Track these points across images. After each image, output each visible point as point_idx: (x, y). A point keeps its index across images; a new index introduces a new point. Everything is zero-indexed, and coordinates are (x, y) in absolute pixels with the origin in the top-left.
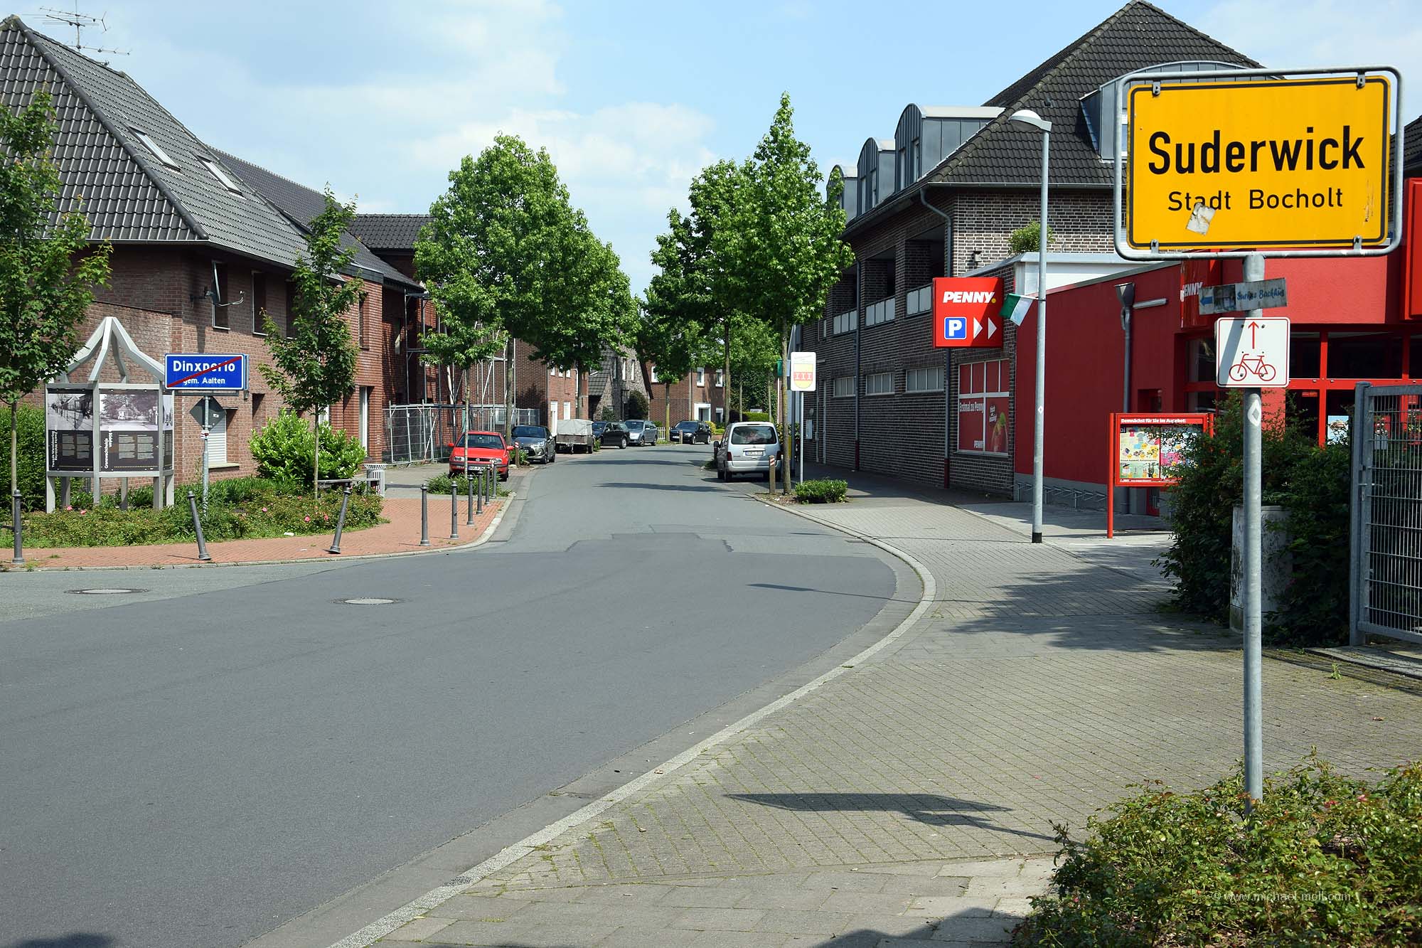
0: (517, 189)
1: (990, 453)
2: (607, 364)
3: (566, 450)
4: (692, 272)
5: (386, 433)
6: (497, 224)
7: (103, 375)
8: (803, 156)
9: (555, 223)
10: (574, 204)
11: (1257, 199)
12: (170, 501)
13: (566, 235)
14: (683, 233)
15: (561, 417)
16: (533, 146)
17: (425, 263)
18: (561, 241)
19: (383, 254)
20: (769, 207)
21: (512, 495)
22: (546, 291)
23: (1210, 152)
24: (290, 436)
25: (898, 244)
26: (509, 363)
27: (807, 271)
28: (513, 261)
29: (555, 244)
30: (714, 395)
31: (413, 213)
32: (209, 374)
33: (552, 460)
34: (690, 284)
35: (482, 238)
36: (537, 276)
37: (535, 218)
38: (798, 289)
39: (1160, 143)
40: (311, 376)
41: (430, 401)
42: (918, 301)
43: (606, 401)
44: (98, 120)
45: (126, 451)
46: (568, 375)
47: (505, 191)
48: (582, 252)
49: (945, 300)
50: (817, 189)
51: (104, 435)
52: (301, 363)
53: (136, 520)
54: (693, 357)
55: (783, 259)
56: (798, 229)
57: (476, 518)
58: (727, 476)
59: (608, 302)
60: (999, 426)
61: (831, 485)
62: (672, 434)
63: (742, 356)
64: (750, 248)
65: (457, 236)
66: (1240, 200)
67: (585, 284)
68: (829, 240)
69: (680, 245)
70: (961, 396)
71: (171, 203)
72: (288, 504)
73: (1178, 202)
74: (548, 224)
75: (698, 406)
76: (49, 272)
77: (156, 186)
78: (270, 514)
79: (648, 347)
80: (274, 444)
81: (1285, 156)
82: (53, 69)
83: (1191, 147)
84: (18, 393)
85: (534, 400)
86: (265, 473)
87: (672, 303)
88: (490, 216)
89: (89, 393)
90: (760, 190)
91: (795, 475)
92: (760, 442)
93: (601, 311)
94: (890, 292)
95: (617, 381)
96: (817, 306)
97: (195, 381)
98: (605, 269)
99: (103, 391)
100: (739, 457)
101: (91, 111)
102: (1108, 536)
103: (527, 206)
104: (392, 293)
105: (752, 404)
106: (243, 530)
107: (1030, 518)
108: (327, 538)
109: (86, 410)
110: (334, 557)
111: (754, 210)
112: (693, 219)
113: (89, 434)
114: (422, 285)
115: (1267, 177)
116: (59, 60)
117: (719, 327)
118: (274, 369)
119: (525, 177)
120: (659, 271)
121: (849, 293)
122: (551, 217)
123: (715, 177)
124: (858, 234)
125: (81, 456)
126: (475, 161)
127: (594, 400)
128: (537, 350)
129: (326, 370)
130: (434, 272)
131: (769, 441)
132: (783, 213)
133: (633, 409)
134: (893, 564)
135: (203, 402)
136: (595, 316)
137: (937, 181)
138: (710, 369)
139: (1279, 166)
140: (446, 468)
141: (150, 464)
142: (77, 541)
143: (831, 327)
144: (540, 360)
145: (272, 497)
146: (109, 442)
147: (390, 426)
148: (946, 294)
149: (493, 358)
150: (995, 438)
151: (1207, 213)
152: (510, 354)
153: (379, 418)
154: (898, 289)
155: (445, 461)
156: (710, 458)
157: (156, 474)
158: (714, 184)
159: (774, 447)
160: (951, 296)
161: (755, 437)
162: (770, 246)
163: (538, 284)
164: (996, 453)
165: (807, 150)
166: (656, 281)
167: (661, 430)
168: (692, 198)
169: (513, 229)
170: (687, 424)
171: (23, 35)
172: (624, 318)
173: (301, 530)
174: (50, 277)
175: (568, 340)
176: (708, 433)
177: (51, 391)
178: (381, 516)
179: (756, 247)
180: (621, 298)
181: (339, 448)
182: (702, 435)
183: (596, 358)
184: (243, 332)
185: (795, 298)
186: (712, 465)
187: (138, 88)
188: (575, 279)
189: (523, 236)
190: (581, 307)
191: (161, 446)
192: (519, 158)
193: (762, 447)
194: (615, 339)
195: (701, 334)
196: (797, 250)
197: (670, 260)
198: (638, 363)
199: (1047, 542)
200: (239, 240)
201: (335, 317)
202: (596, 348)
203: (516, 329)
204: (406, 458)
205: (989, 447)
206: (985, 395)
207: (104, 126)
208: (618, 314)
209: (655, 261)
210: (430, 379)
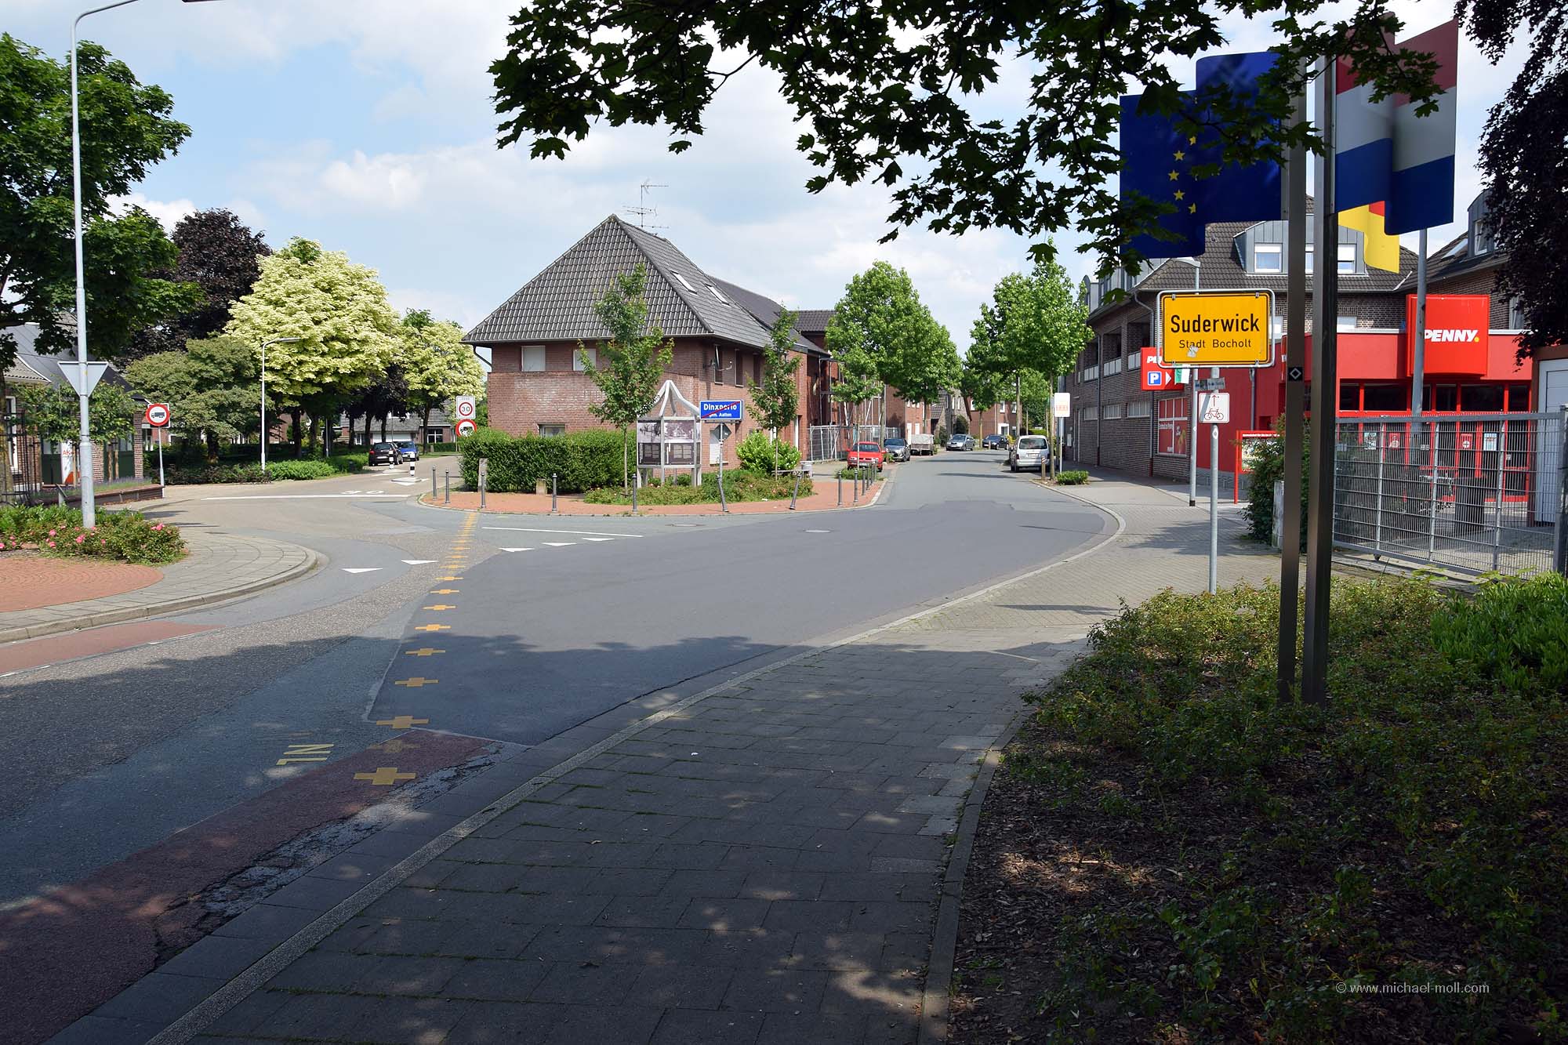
0: (887, 293)
1: (1176, 455)
2: (942, 400)
3: (917, 454)
4: (995, 342)
5: (808, 443)
6: (875, 315)
7: (665, 414)
8: (1062, 274)
9: (910, 314)
10: (922, 302)
11: (1216, 343)
12: (700, 483)
13: (917, 321)
14: (989, 318)
15: (913, 433)
16: (897, 267)
17: (832, 340)
18: (914, 324)
19: (807, 335)
20: (1042, 305)
21: (886, 480)
22: (905, 356)
23: (1196, 323)
24: (758, 446)
25: (1122, 325)
26: (882, 399)
27: (1065, 345)
28: (885, 338)
29: (911, 326)
30: (1011, 418)
31: (824, 309)
32: (723, 411)
33: (908, 460)
34: (994, 349)
35: (865, 323)
36: (900, 346)
37: (898, 311)
38: (1059, 355)
39: (1175, 319)
40: (774, 411)
41: (834, 423)
42: (1134, 360)
43: (942, 423)
44: (655, 268)
45: (677, 454)
46: (918, 406)
47: (880, 295)
48: (927, 331)
49: (1148, 362)
50: (1071, 294)
51: (667, 445)
52: (769, 403)
53: (685, 492)
54: (997, 394)
55: (1050, 337)
56: (1059, 318)
57: (866, 492)
58: (1017, 469)
59: (943, 360)
60: (1181, 438)
61: (1078, 474)
62: (984, 443)
63: (1028, 394)
64: (1029, 330)
65: (851, 323)
66: (1209, 344)
67: (930, 350)
68: (1078, 324)
69: (988, 325)
70: (1160, 420)
71: (693, 313)
72: (764, 482)
73: (1183, 345)
74: (906, 315)
75: (1000, 425)
76: (643, 359)
77: (685, 304)
78: (755, 489)
79: (968, 388)
80: (750, 450)
81: (1228, 326)
82: (632, 242)
83: (1189, 322)
84: (628, 423)
85: (897, 423)
86: (747, 467)
87: (983, 361)
88: (871, 310)
89: (659, 422)
90: (1035, 294)
91: (1057, 468)
92: (1037, 448)
93: (939, 366)
94: (1119, 355)
95: (949, 409)
96: (1071, 365)
97: (715, 415)
98: (941, 341)
99: (666, 421)
100: (1024, 457)
101: (651, 264)
102: (1235, 503)
103: (894, 304)
104: (812, 357)
105: (1036, 423)
106: (741, 497)
107: (1188, 491)
108: (788, 502)
109: (657, 432)
110: (793, 511)
111: (1032, 307)
112: (995, 310)
113: (659, 445)
114: (829, 352)
115: (1220, 334)
116: (635, 235)
117: (1012, 377)
118: (753, 407)
119: (892, 286)
120: (974, 341)
121: (1095, 354)
122: (908, 310)
123: (1010, 283)
124: (1095, 321)
125: (654, 457)
126: (861, 277)
127: (934, 422)
128: (898, 390)
129: (782, 408)
130: (837, 345)
131: (1043, 448)
132: (1050, 309)
133: (959, 428)
134: (1105, 517)
135: (719, 426)
136: (935, 370)
137: (1144, 288)
138: (1009, 402)
139: (1225, 329)
140: (845, 464)
141: (690, 461)
142: (659, 502)
143: (1083, 376)
144: (900, 397)
145: (753, 479)
146: (669, 449)
147: (811, 439)
148: (1149, 358)
149: (872, 397)
150: (1179, 445)
151: (1196, 349)
152: (882, 395)
153: (805, 434)
154: (1123, 353)
155: (843, 460)
156: (1007, 458)
157: (693, 466)
158: (1009, 287)
159: (1046, 451)
160: (1151, 359)
161: (1034, 446)
162: (1042, 328)
163: (900, 351)
164: (1179, 455)
165: (1064, 270)
166: (973, 348)
167: (977, 441)
168: (996, 297)
169: (885, 318)
170: (993, 437)
171: (618, 224)
172: (953, 370)
173: (771, 498)
174: (642, 362)
175: (918, 385)
176: (1007, 443)
177: (639, 421)
178: (812, 490)
179: (1033, 329)
180: (951, 357)
181: (786, 452)
182: (1003, 444)
183: (935, 396)
184: (730, 385)
185: (1057, 360)
186: (1008, 463)
187: (673, 247)
188: (923, 348)
189: (892, 322)
190: (927, 365)
191: (695, 452)
192: (888, 275)
193: (1038, 451)
194: (947, 384)
195: (1001, 381)
196: (1058, 331)
197: (981, 335)
198: (962, 398)
199: (1198, 506)
200: (728, 332)
201: (786, 377)
202: (935, 389)
203: (886, 378)
204: (820, 458)
205: (1176, 451)
206: (1174, 419)
207: (658, 272)
208: (949, 368)
209: (972, 336)
210: (834, 410)
